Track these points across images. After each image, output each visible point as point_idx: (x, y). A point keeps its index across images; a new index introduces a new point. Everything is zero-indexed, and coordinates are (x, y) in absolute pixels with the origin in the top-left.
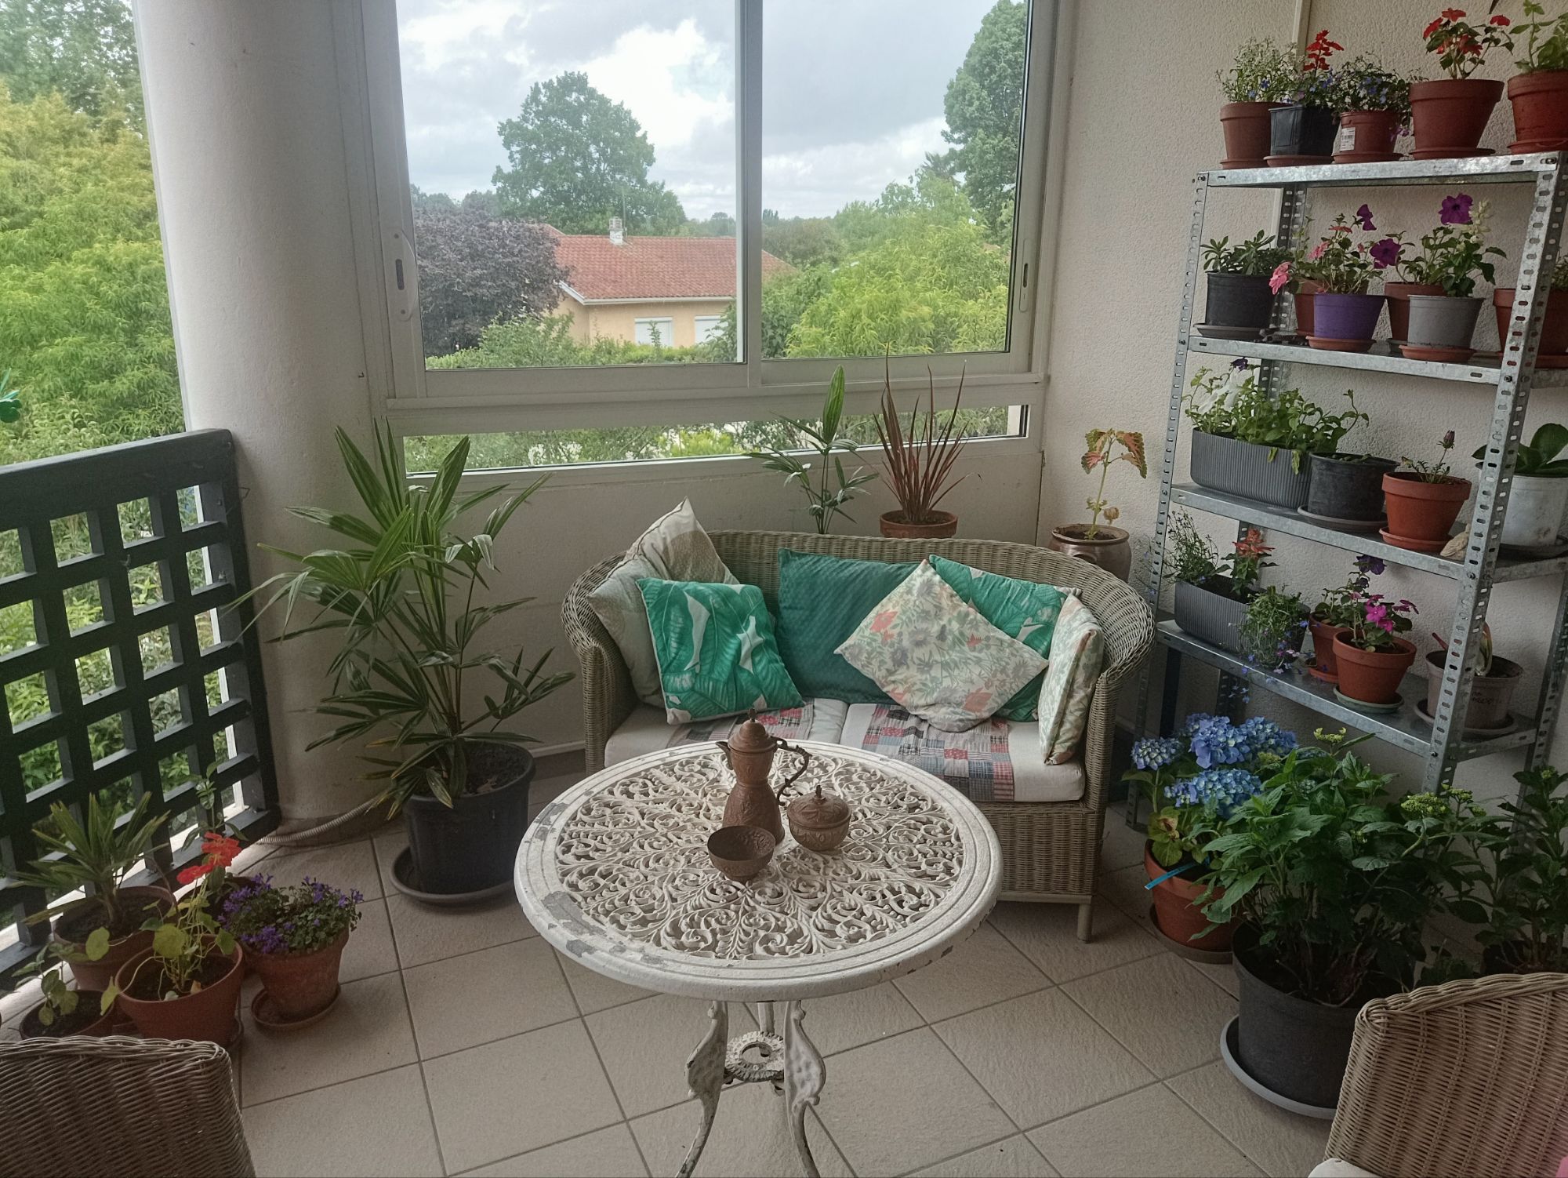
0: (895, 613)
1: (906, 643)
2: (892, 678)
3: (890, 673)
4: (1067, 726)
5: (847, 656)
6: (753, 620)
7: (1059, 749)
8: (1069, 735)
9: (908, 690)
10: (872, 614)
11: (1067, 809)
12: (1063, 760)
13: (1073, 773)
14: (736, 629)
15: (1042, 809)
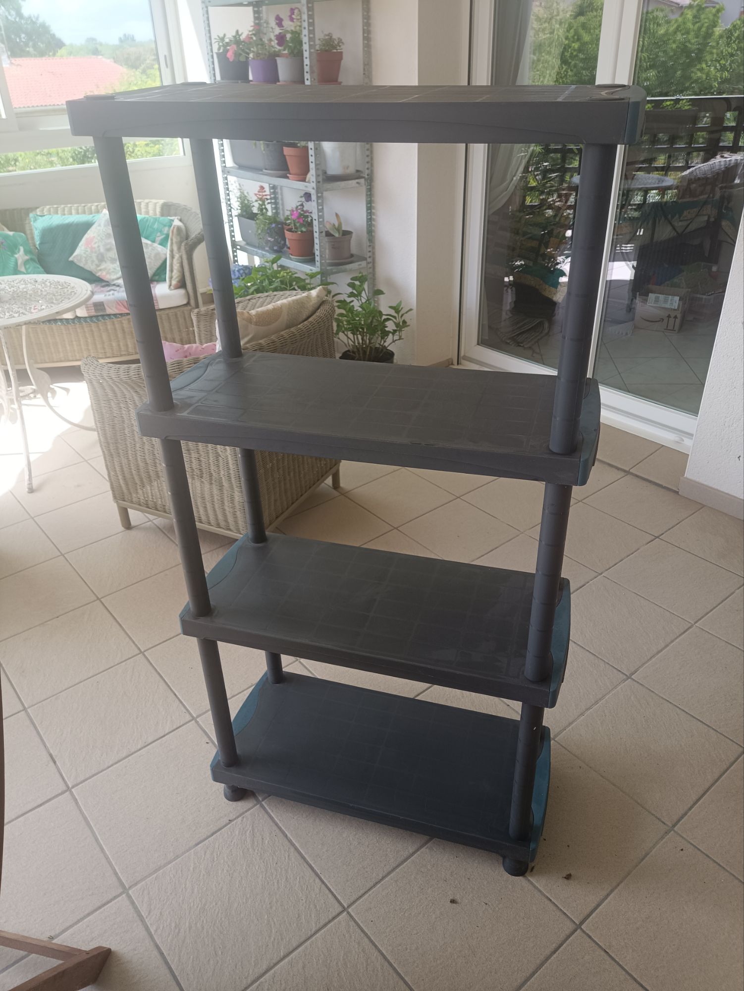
0: (94, 237)
1: (102, 250)
2: (99, 268)
3: (98, 266)
4: (175, 271)
5: (75, 261)
6: (22, 249)
7: (174, 282)
8: (176, 275)
9: (108, 273)
10: (84, 239)
11: (182, 309)
12: (177, 287)
13: (182, 292)
14: (13, 253)
15: (172, 311)
